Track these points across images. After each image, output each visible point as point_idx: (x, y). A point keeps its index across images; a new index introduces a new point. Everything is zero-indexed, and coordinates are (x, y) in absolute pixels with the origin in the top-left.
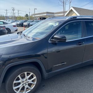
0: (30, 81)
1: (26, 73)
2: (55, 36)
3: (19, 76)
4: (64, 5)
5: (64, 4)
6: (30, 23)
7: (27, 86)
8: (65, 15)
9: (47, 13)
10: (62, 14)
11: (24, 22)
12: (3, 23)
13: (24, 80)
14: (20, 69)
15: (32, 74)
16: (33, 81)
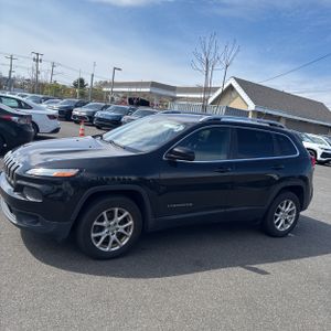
0: (121, 229)
1: (117, 210)
2: (176, 150)
3: (104, 213)
4: (207, 71)
5: (207, 68)
6: (94, 113)
7: (114, 237)
8: (210, 101)
9: (154, 85)
10: (199, 96)
11: (76, 106)
12: (16, 104)
13: (112, 223)
14: (108, 200)
15: (126, 213)
16: (126, 229)
